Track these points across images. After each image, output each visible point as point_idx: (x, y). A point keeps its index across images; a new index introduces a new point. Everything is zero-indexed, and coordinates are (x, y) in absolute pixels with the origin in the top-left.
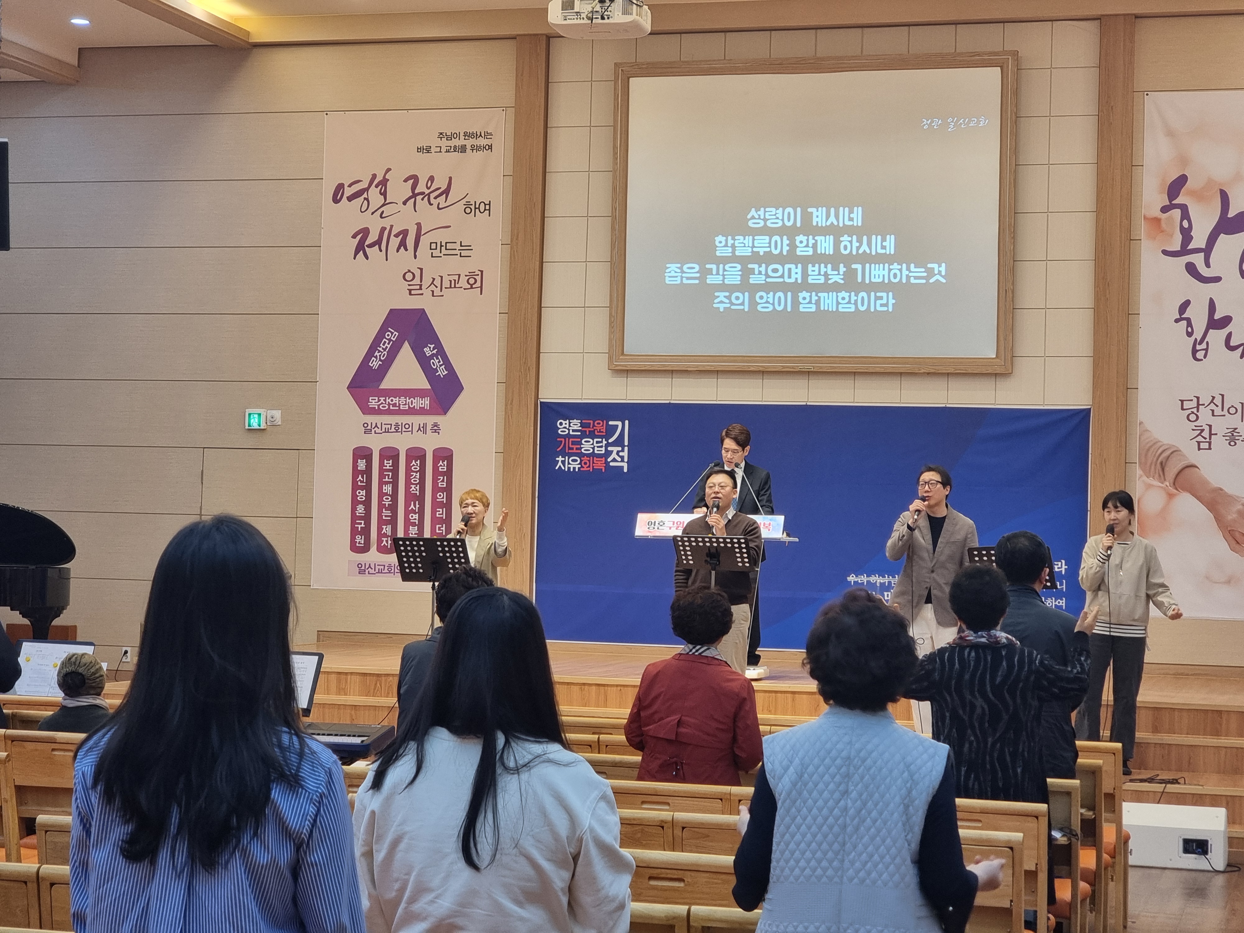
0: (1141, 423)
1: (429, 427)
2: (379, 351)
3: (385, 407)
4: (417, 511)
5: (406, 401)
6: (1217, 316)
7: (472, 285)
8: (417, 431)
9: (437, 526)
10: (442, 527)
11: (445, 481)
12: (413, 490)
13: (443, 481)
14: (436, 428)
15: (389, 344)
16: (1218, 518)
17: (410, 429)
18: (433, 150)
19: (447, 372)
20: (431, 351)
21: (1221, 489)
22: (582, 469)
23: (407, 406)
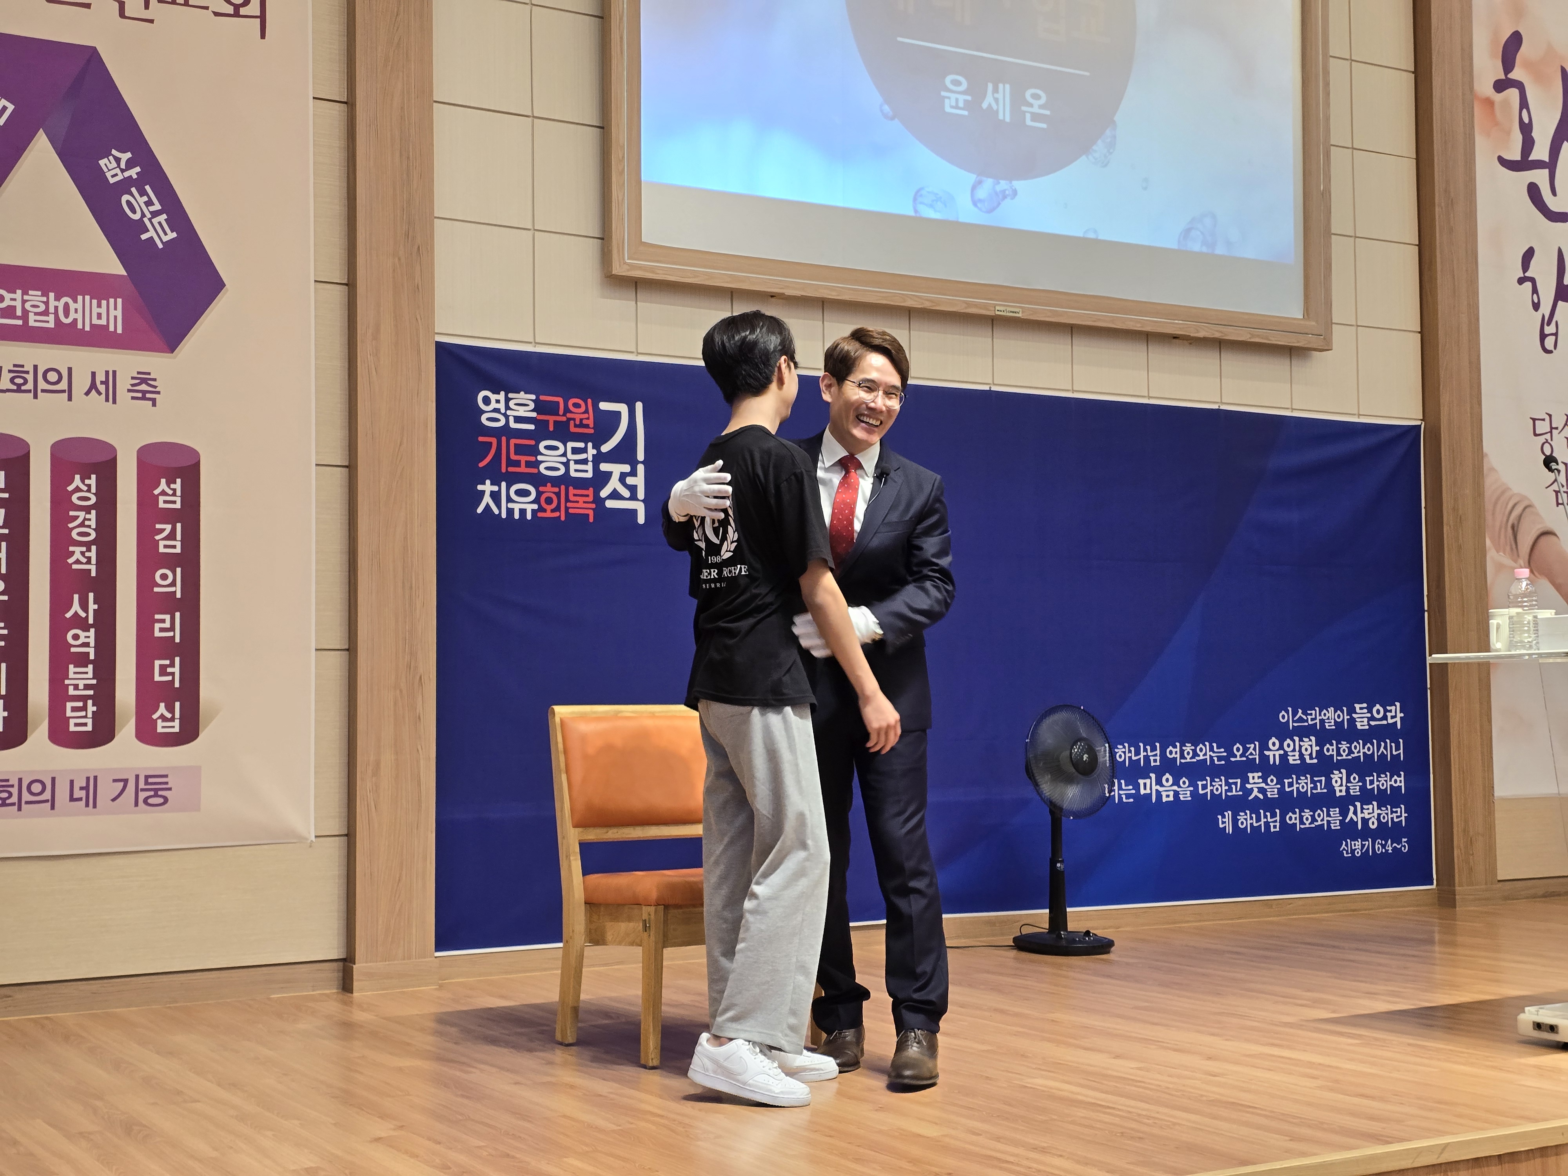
1: (124, 383)
4: (91, 621)
5: (47, 303)
7: (237, 7)
8: (87, 393)
9: (157, 663)
10: (172, 665)
11: (179, 537)
12: (78, 562)
13: (172, 536)
14: (144, 387)
17: (63, 385)
19: (174, 235)
20: (123, 171)
22: (540, 515)
23: (51, 318)
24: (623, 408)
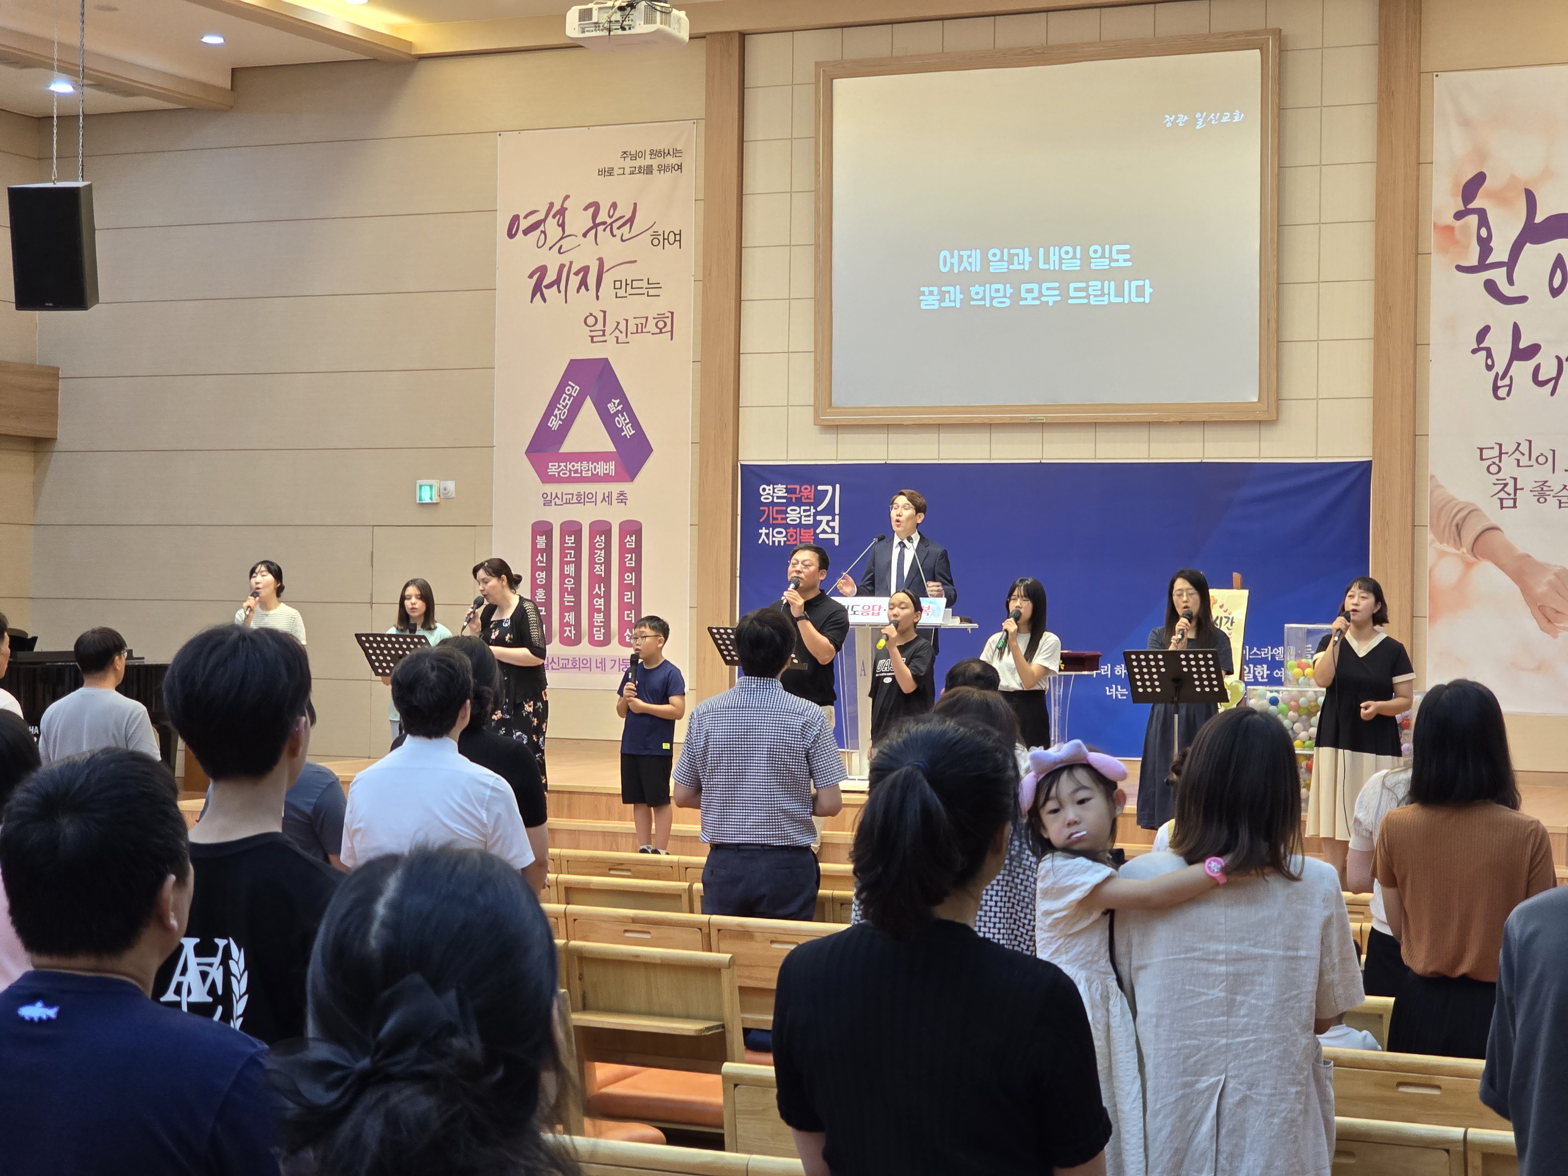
0: (1432, 477)
1: (615, 496)
2: (559, 409)
3: (566, 474)
4: (602, 595)
6: (1522, 345)
7: (661, 329)
8: (602, 502)
9: (626, 612)
10: (631, 613)
11: (634, 559)
12: (598, 571)
13: (631, 559)
14: (622, 497)
15: (569, 400)
16: (1526, 591)
17: (594, 499)
18: (616, 171)
21: (1529, 556)
22: (788, 543)
23: (590, 472)
24: (829, 488)
